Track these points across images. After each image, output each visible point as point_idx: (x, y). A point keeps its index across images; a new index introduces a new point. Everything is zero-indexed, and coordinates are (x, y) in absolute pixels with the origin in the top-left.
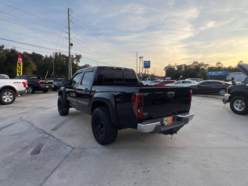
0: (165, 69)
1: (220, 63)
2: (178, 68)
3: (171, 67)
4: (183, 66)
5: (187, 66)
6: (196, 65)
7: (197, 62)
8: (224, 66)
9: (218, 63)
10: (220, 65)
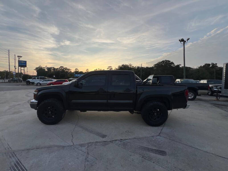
0: (36, 70)
1: (77, 69)
2: (48, 70)
3: (42, 68)
4: (53, 69)
5: (55, 69)
6: (63, 69)
7: (63, 67)
8: (79, 71)
9: (76, 69)
10: (77, 70)
